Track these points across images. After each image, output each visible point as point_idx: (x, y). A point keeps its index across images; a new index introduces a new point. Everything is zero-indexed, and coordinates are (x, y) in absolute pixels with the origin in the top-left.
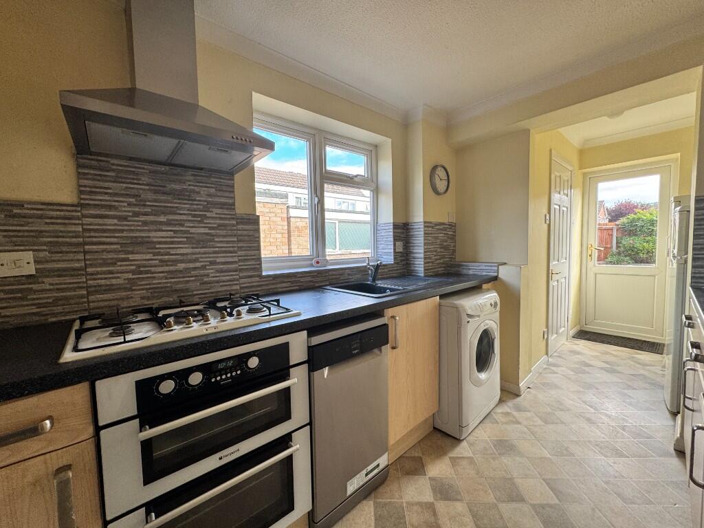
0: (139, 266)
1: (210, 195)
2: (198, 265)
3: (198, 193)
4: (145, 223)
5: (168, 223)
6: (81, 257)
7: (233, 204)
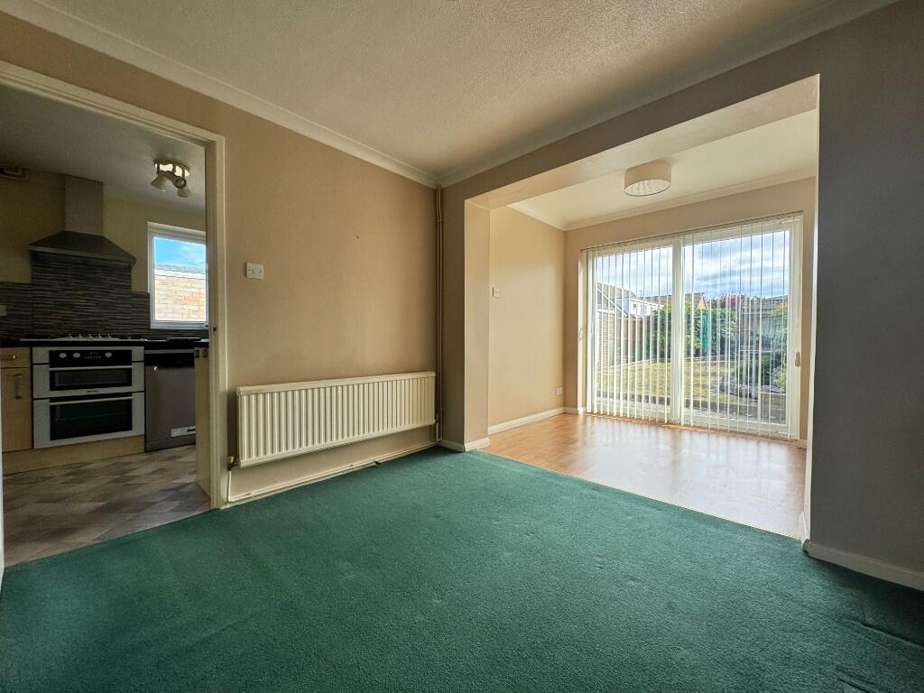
0: (63, 317)
1: (112, 281)
2: (102, 319)
3: (105, 279)
4: (69, 295)
5: (84, 295)
6: (30, 309)
7: (130, 286)
